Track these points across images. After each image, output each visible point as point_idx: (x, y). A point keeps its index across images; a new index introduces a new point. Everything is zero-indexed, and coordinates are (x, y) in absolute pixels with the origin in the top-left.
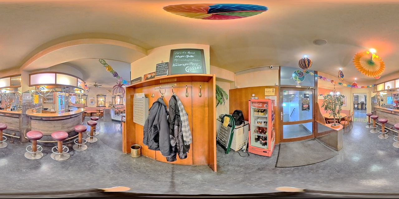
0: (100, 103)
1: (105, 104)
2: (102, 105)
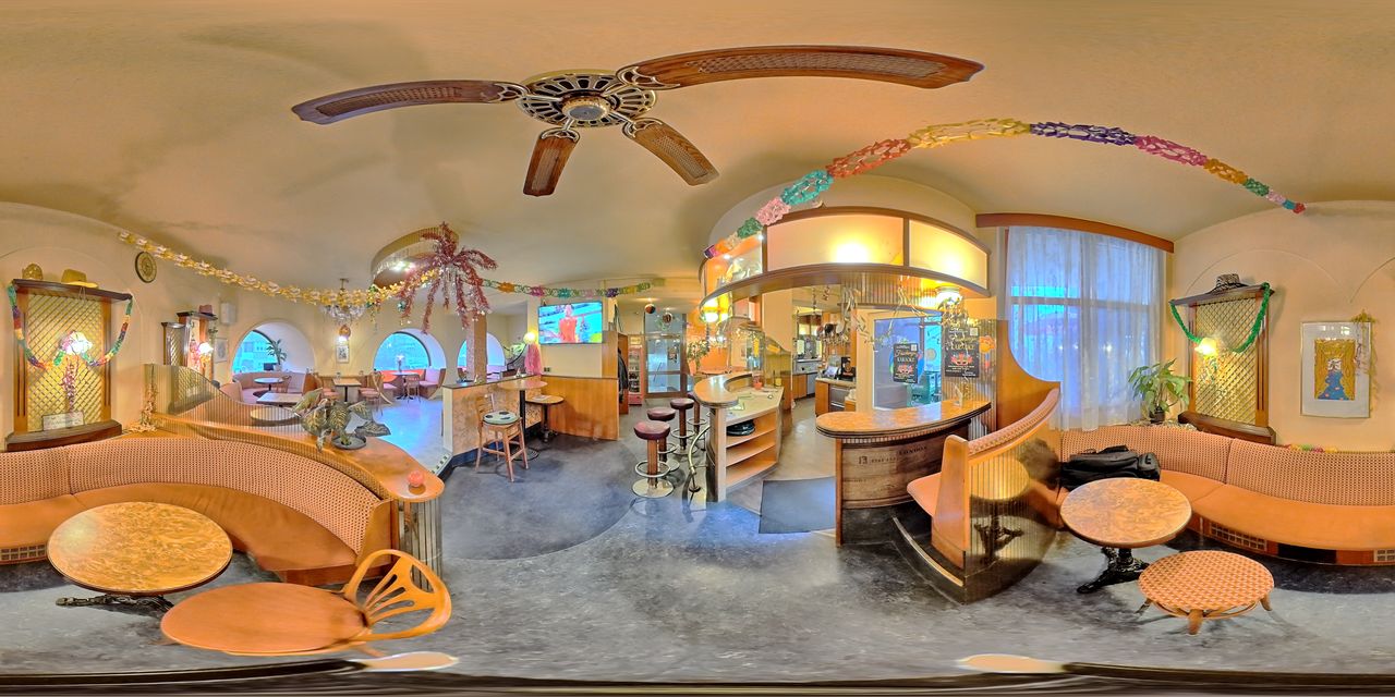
0: (47, 388)
1: (107, 401)
2: (77, 420)
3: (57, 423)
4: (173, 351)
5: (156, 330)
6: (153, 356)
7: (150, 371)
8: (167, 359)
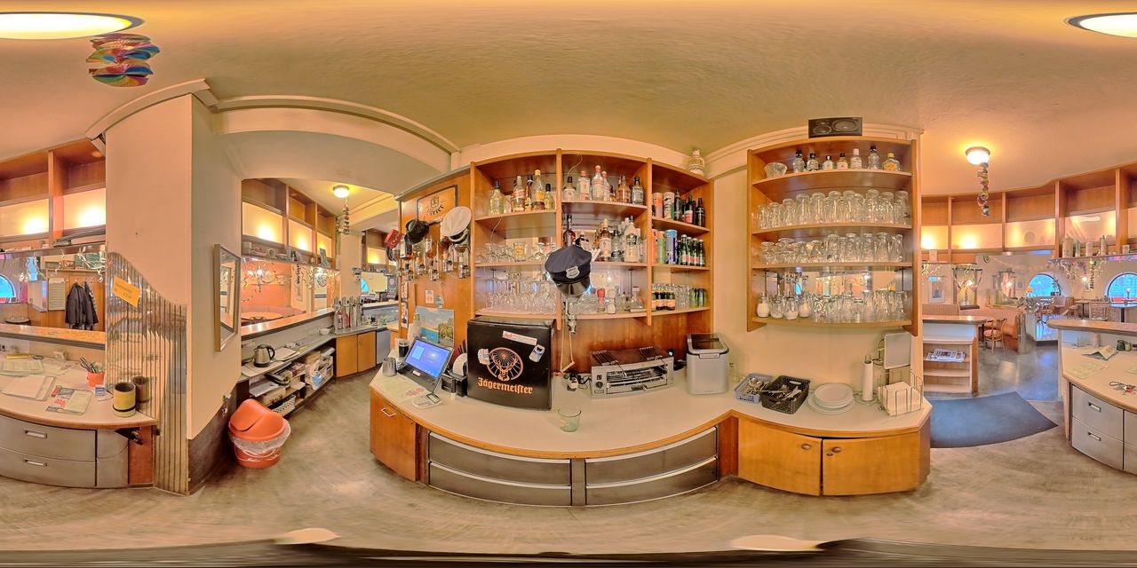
0: (961, 294)
1: (976, 299)
2: (968, 304)
3: (963, 304)
4: (997, 285)
5: (991, 277)
6: (989, 286)
7: (988, 291)
8: (994, 287)
